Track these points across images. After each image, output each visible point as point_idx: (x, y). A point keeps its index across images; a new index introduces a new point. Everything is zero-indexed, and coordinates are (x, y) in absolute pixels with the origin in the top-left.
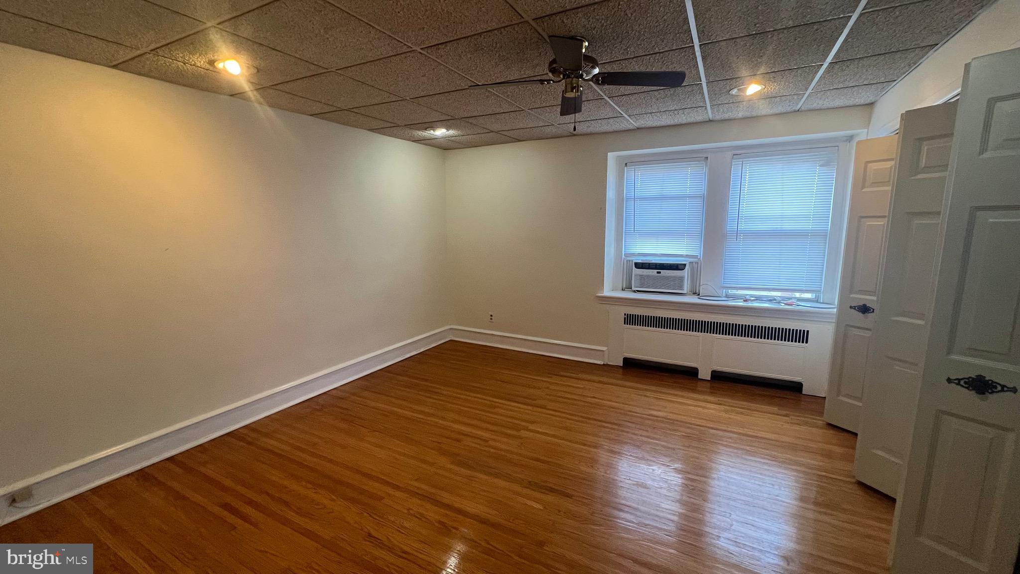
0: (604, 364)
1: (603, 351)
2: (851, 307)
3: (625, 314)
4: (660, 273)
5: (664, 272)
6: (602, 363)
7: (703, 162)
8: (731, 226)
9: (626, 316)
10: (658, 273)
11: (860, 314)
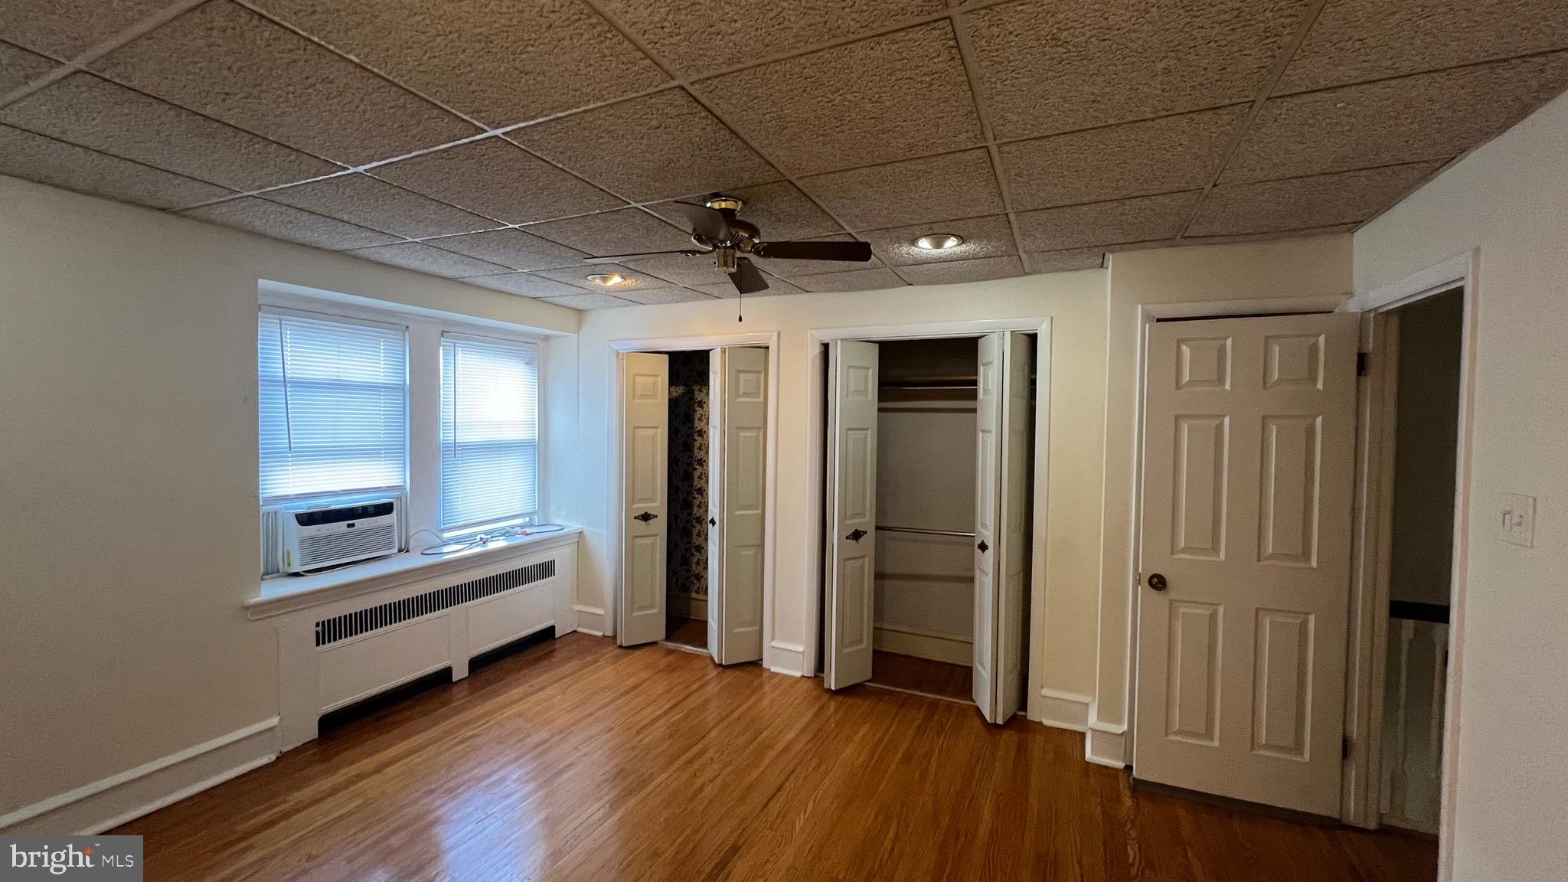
0: (278, 758)
1: (272, 728)
2: (635, 518)
3: (317, 625)
4: (352, 525)
5: (359, 523)
6: (273, 758)
7: (401, 333)
8: (445, 436)
9: (320, 629)
10: (349, 526)
11: (643, 522)
